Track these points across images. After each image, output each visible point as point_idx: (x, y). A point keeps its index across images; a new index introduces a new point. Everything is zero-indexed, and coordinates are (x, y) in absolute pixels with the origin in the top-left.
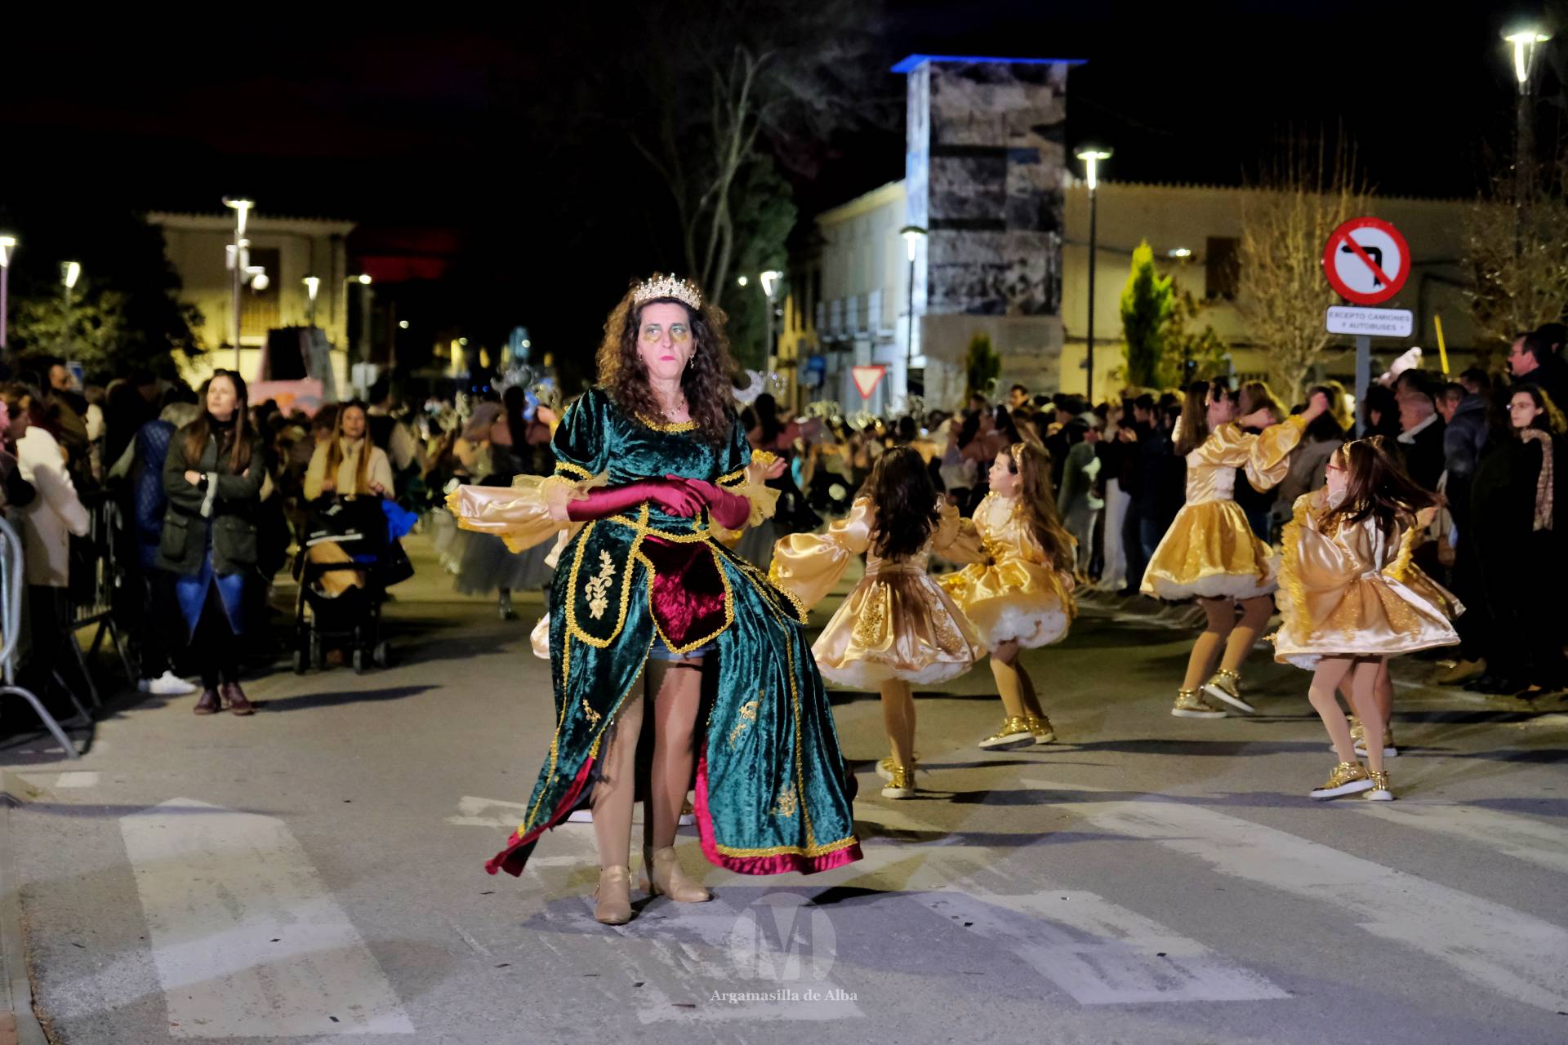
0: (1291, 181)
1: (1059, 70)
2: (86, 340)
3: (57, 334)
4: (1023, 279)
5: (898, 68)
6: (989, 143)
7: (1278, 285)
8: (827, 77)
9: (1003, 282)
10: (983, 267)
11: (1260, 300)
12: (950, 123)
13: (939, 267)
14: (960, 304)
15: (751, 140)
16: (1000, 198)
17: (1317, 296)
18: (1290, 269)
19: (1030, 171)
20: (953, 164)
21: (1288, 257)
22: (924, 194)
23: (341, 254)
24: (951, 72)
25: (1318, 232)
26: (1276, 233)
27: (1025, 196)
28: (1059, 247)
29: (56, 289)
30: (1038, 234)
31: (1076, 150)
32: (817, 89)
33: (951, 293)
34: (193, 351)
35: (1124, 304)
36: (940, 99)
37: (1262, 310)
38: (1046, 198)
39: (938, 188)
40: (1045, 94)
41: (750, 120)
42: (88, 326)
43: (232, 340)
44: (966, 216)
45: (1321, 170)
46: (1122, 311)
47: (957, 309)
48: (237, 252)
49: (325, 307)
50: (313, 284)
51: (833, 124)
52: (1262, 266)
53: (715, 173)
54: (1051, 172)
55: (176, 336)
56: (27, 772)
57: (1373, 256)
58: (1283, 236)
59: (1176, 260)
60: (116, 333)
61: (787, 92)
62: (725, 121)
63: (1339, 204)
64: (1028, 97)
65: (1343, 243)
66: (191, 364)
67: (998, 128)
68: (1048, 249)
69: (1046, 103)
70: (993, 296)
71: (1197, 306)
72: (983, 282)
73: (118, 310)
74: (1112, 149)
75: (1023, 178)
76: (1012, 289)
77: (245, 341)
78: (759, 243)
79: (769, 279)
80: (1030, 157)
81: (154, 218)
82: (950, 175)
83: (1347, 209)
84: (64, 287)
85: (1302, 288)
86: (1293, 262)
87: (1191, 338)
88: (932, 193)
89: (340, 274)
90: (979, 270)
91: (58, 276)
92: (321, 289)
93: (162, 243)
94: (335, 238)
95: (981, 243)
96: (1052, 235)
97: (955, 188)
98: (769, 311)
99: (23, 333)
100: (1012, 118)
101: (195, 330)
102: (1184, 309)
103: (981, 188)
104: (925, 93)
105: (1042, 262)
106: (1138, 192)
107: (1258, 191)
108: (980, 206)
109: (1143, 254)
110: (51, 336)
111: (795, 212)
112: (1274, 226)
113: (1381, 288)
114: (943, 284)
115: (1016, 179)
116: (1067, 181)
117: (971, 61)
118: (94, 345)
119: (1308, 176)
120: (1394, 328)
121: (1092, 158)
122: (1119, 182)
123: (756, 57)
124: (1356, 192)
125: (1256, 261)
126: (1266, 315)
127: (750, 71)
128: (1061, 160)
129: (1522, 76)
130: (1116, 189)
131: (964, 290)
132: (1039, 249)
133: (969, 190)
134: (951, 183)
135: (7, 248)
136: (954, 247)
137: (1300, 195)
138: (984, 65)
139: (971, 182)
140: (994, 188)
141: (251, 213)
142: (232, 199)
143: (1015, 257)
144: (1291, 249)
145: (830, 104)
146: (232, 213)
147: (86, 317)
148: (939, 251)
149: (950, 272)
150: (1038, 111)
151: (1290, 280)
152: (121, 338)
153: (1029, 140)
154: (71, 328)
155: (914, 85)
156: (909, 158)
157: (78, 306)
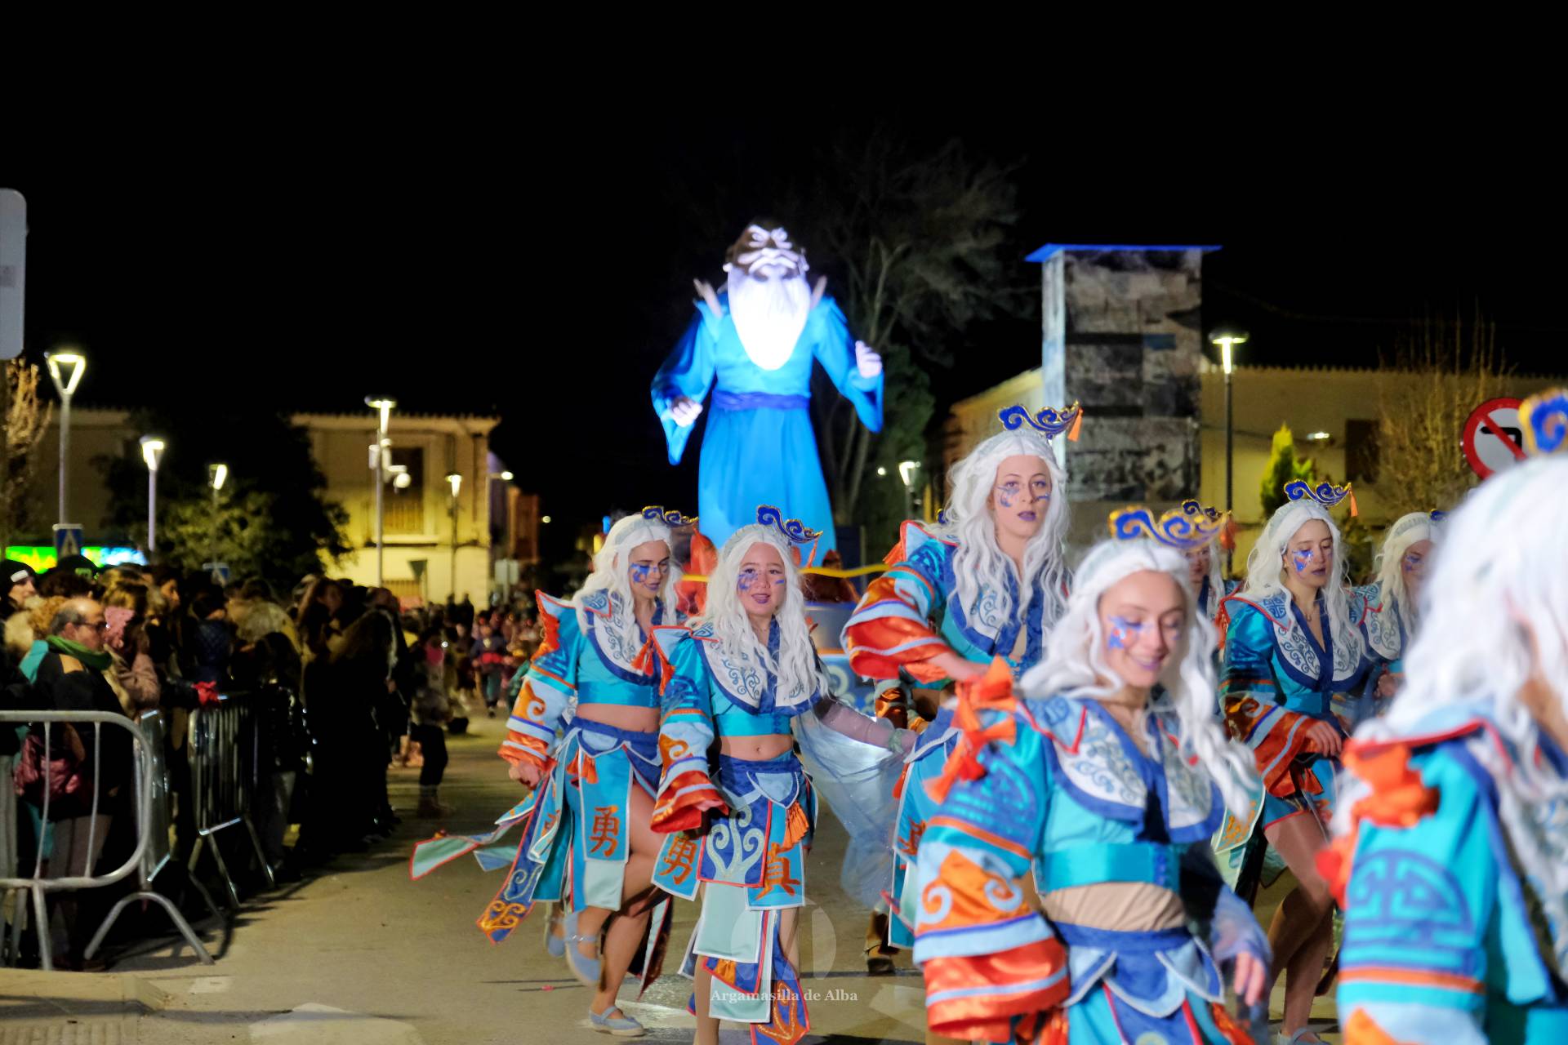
0: (1429, 360)
1: (1193, 256)
2: (232, 540)
3: (205, 535)
4: (1161, 464)
5: (1033, 257)
6: (1125, 330)
7: (1417, 467)
8: (961, 268)
9: (1141, 467)
10: (1121, 454)
11: (1400, 482)
12: (1086, 310)
13: (1077, 454)
14: (1098, 490)
15: (887, 332)
16: (1137, 385)
17: (1458, 477)
18: (1430, 451)
19: (1167, 358)
20: (1089, 351)
21: (1427, 439)
22: (1061, 382)
23: (485, 450)
24: (1085, 261)
25: (1457, 414)
26: (1415, 415)
27: (1162, 382)
28: (1197, 432)
29: (204, 491)
30: (1175, 420)
31: (1211, 336)
32: (951, 280)
33: (1089, 480)
34: (337, 549)
35: (1265, 488)
36: (1075, 287)
37: (1402, 493)
38: (1183, 384)
39: (1074, 376)
40: (1181, 280)
41: (887, 311)
42: (235, 527)
43: (375, 539)
44: (1103, 403)
45: (1458, 351)
46: (1263, 496)
47: (1097, 496)
48: (379, 451)
49: (467, 503)
50: (455, 481)
51: (969, 314)
52: (1401, 449)
54: (1186, 357)
55: (321, 536)
56: (160, 978)
57: (1513, 437)
58: (1422, 418)
59: (1316, 442)
60: (262, 534)
61: (922, 283)
62: (862, 313)
63: (1477, 386)
64: (1162, 284)
65: (1482, 425)
66: (337, 562)
67: (1134, 316)
68: (1185, 434)
69: (1182, 290)
70: (1131, 482)
72: (1121, 469)
73: (264, 511)
74: (1247, 335)
75: (1159, 364)
76: (1150, 475)
77: (388, 539)
78: (896, 434)
79: (907, 470)
80: (1167, 343)
81: (299, 420)
82: (1086, 362)
83: (1486, 389)
84: (211, 489)
85: (1442, 469)
86: (1432, 444)
88: (1068, 380)
89: (482, 471)
90: (1117, 458)
91: (205, 478)
92: (463, 485)
93: (308, 444)
94: (476, 436)
95: (1119, 429)
96: (1189, 420)
97: (1092, 375)
98: (908, 501)
99: (171, 535)
100: (1147, 305)
101: (339, 529)
103: (1118, 375)
104: (1060, 282)
105: (1180, 448)
106: (1275, 376)
107: (1395, 374)
108: (1115, 392)
109: (1283, 438)
110: (199, 538)
111: (932, 400)
112: (1413, 408)
114: (1081, 472)
115: (1153, 366)
116: (1204, 366)
117: (1107, 249)
118: (241, 546)
119: (1446, 357)
121: (1227, 343)
122: (1256, 366)
123: (891, 250)
124: (1495, 372)
125: (1395, 443)
126: (1407, 498)
127: (886, 264)
128: (1198, 346)
130: (1252, 373)
131: (1102, 477)
132: (1175, 435)
133: (1106, 377)
134: (1087, 370)
135: (155, 452)
136: (1091, 434)
137: (1437, 376)
138: (1117, 253)
139: (1107, 369)
140: (1130, 374)
141: (393, 412)
142: (374, 399)
143: (1153, 444)
144: (1430, 431)
145: (966, 294)
146: (375, 412)
147: (232, 518)
149: (1088, 459)
150: (1173, 298)
151: (1430, 462)
152: (266, 539)
153: (1164, 327)
154: (218, 529)
155: (1048, 273)
156: (1045, 346)
157: (225, 507)
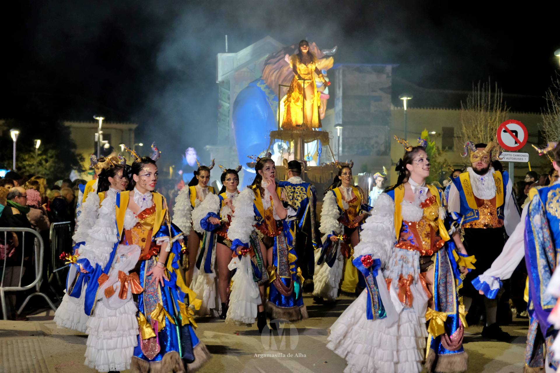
0: (479, 107)
2: (43, 167)
3: (33, 165)
4: (376, 142)
9: (369, 143)
10: (362, 138)
13: (347, 139)
14: (354, 152)
16: (368, 114)
19: (379, 104)
21: (478, 134)
22: (341, 113)
23: (133, 135)
25: (489, 125)
26: (474, 126)
27: (377, 113)
28: (389, 131)
29: (32, 149)
30: (382, 126)
31: (399, 97)
33: (351, 148)
36: (346, 79)
38: (385, 114)
39: (346, 110)
42: (44, 162)
48: (98, 135)
50: (123, 146)
54: (386, 105)
55: (74, 165)
56: (46, 323)
57: (514, 133)
58: (476, 126)
60: (54, 165)
63: (496, 115)
64: (378, 78)
65: (504, 129)
68: (385, 132)
70: (366, 149)
71: (441, 152)
72: (362, 144)
73: (54, 156)
75: (376, 107)
80: (378, 99)
83: (499, 117)
84: (35, 148)
86: (480, 136)
87: (439, 163)
88: (343, 112)
89: (132, 143)
90: (361, 140)
91: (33, 144)
93: (69, 133)
94: (130, 130)
95: (362, 130)
96: (387, 127)
99: (20, 165)
101: (81, 163)
102: (437, 153)
104: (341, 77)
105: (383, 136)
107: (467, 110)
108: (361, 117)
109: (425, 133)
110: (30, 166)
112: (473, 123)
113: (518, 145)
115: (374, 107)
116: (392, 107)
118: (46, 169)
119: (485, 105)
120: (522, 159)
121: (405, 99)
124: (502, 110)
125: (466, 135)
128: (390, 100)
131: (356, 146)
132: (382, 132)
135: (16, 135)
137: (482, 112)
140: (366, 110)
141: (103, 121)
142: (97, 117)
143: (374, 135)
144: (479, 131)
146: (97, 121)
147: (42, 159)
152: (55, 166)
154: (37, 163)
155: (337, 74)
156: (335, 100)
157: (39, 155)
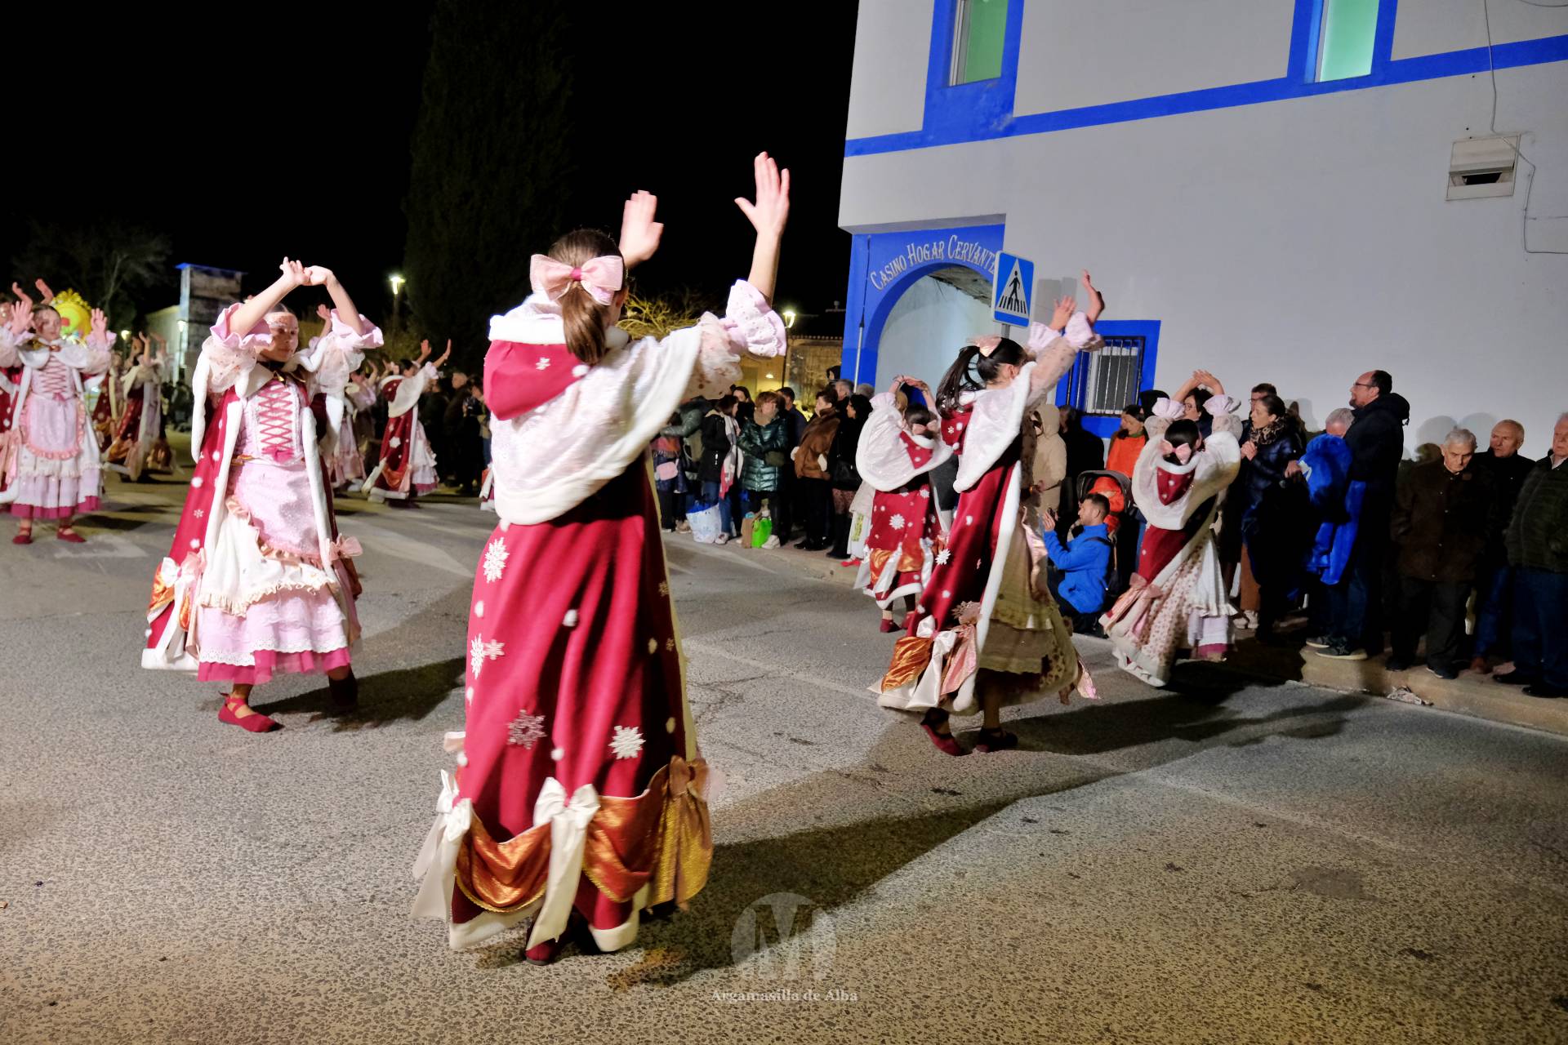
1: (239, 275)
5: (178, 267)
6: (212, 296)
8: (150, 267)
12: (197, 288)
15: (117, 286)
20: (198, 303)
24: (198, 271)
32: (146, 270)
40: (233, 282)
41: (119, 278)
44: (203, 320)
51: (152, 283)
53: (103, 294)
61: (134, 270)
62: (109, 277)
67: (214, 291)
69: (233, 285)
78: (121, 322)
82: (196, 305)
97: (198, 309)
100: (220, 289)
103: (208, 311)
114: (193, 342)
117: (206, 268)
123: (121, 255)
127: (119, 261)
129: (396, 291)
133: (202, 312)
134: (197, 307)
136: (198, 330)
138: (211, 270)
139: (203, 309)
145: (151, 276)
148: (192, 331)
149: (196, 338)
150: (230, 288)
153: (226, 297)
